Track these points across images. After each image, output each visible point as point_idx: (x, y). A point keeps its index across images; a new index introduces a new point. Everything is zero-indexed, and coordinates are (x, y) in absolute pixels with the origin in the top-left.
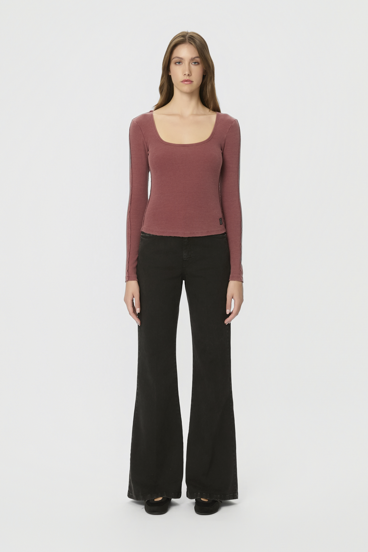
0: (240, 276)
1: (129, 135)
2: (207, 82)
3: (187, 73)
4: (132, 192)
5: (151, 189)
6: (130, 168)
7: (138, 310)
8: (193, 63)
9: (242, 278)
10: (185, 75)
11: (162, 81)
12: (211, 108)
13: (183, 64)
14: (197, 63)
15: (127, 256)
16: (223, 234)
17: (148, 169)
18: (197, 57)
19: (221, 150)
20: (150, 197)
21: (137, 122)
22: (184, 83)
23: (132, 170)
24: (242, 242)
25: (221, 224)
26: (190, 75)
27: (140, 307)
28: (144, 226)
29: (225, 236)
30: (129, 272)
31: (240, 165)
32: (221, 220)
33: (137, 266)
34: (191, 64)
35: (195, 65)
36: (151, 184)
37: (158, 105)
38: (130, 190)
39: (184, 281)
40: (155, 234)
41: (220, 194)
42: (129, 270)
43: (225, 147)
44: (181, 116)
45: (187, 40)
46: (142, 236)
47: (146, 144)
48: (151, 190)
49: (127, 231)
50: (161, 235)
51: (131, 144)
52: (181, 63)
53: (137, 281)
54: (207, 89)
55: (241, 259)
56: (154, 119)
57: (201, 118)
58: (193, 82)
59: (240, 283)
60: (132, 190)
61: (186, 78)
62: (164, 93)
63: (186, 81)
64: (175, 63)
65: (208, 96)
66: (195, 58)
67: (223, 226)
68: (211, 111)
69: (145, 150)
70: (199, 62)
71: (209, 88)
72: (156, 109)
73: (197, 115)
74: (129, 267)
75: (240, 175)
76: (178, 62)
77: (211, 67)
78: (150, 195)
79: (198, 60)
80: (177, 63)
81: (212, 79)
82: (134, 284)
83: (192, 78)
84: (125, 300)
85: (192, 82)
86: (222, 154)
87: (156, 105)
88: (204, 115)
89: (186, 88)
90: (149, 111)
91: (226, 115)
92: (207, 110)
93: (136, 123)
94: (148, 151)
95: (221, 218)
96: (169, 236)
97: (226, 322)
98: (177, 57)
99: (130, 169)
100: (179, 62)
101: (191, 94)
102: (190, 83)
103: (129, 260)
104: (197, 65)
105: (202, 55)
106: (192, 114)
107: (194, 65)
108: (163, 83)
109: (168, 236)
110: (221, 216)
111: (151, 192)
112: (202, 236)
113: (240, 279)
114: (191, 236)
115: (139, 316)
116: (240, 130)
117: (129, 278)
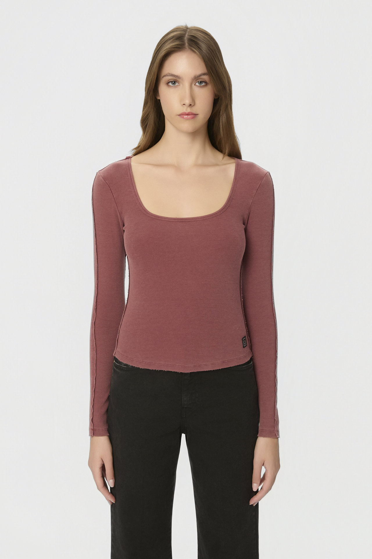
0: (273, 429)
1: (93, 198)
2: (220, 112)
3: (187, 102)
4: (99, 291)
5: (129, 288)
6: (94, 251)
7: (110, 483)
8: (197, 84)
9: (278, 431)
10: (184, 104)
11: (145, 110)
12: (227, 151)
13: (181, 85)
14: (203, 83)
15: (91, 395)
16: (248, 362)
17: (123, 254)
18: (204, 74)
19: (244, 224)
20: (127, 301)
21: (105, 178)
22: (183, 118)
23: (98, 255)
24: (277, 373)
25: (244, 347)
26: (193, 104)
27: (114, 478)
28: (118, 349)
29: (251, 364)
30: (94, 421)
31: (273, 247)
32: (244, 340)
33: (107, 410)
34: (193, 85)
35: (201, 87)
36: (128, 280)
37: (140, 148)
38: (95, 287)
39: (183, 436)
40: (136, 365)
41: (242, 295)
42: (94, 419)
43: (249, 218)
44: (177, 168)
45: (187, 44)
46: (116, 366)
47: (120, 214)
48: (129, 290)
49: (91, 354)
50: (146, 368)
51: (96, 214)
52: (177, 84)
53: (108, 436)
54: (219, 122)
55: (277, 401)
56: (132, 173)
57: (210, 171)
58: (198, 114)
59: (276, 440)
60: (99, 288)
61: (186, 110)
62: (150, 129)
63: (188, 114)
64: (168, 83)
65: (222, 135)
66: (200, 75)
67: (247, 349)
68: (227, 158)
69: (119, 224)
70: (208, 82)
71: (223, 119)
72: (136, 154)
73: (205, 165)
74: (94, 414)
75: (273, 262)
76: (172, 82)
77: (228, 88)
78: (128, 299)
79: (206, 78)
80: (170, 84)
81: (229, 107)
82: (103, 442)
83: (195, 110)
84: (91, 464)
85: (195, 115)
86: (246, 230)
87: (135, 149)
88: (217, 165)
89: (188, 125)
90: (125, 158)
91: (251, 166)
92: (220, 155)
93: (103, 180)
94: (124, 226)
95: (245, 337)
96: (159, 369)
97: (253, 502)
98: (169, 74)
99: (94, 253)
100: (175, 81)
101: (194, 134)
102: (193, 118)
103: (95, 402)
104: (203, 86)
105: (212, 70)
106: (197, 165)
107: (198, 86)
108: (147, 113)
109: (157, 369)
110: (244, 333)
111: (129, 292)
112: (214, 370)
113: (274, 433)
114: (195, 371)
115: (113, 492)
116: (274, 190)
117: (94, 432)
